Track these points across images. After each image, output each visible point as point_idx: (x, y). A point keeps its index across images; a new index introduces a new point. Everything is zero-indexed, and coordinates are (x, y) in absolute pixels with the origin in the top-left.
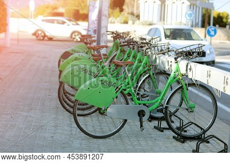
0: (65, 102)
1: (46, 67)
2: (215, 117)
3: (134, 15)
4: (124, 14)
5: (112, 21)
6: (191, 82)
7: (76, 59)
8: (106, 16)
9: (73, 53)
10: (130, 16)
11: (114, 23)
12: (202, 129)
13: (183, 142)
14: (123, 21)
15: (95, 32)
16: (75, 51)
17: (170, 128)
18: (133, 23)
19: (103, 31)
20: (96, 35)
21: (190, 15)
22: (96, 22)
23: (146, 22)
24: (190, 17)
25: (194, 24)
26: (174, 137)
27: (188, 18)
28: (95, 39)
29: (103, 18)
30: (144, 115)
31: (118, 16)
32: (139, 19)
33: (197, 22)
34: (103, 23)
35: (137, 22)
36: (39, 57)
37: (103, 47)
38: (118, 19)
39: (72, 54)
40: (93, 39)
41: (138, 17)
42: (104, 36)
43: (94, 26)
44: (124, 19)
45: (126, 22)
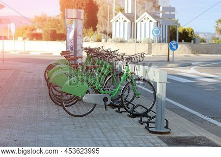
1: (33, 78)
2: (155, 101)
3: (107, 34)
4: (97, 33)
5: (87, 40)
6: (137, 78)
7: (59, 68)
8: (81, 36)
10: (103, 34)
11: (88, 41)
12: (146, 109)
13: (134, 117)
14: (96, 39)
15: (72, 49)
16: (57, 64)
17: (127, 111)
18: (106, 41)
19: (79, 48)
20: (73, 52)
21: (157, 32)
22: (73, 41)
23: (118, 39)
24: (157, 34)
25: (161, 40)
26: (128, 115)
27: (156, 35)
28: (73, 54)
29: (78, 37)
30: (107, 101)
31: (92, 35)
32: (111, 37)
33: (164, 38)
34: (78, 42)
35: (110, 40)
36: (25, 72)
37: (79, 58)
38: (92, 37)
39: (55, 66)
40: (71, 54)
41: (110, 35)
42: (80, 52)
43: (71, 44)
44: (98, 37)
45: (99, 41)
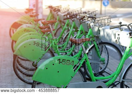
0: (19, 70)
7: (25, 30)
9: (23, 24)
